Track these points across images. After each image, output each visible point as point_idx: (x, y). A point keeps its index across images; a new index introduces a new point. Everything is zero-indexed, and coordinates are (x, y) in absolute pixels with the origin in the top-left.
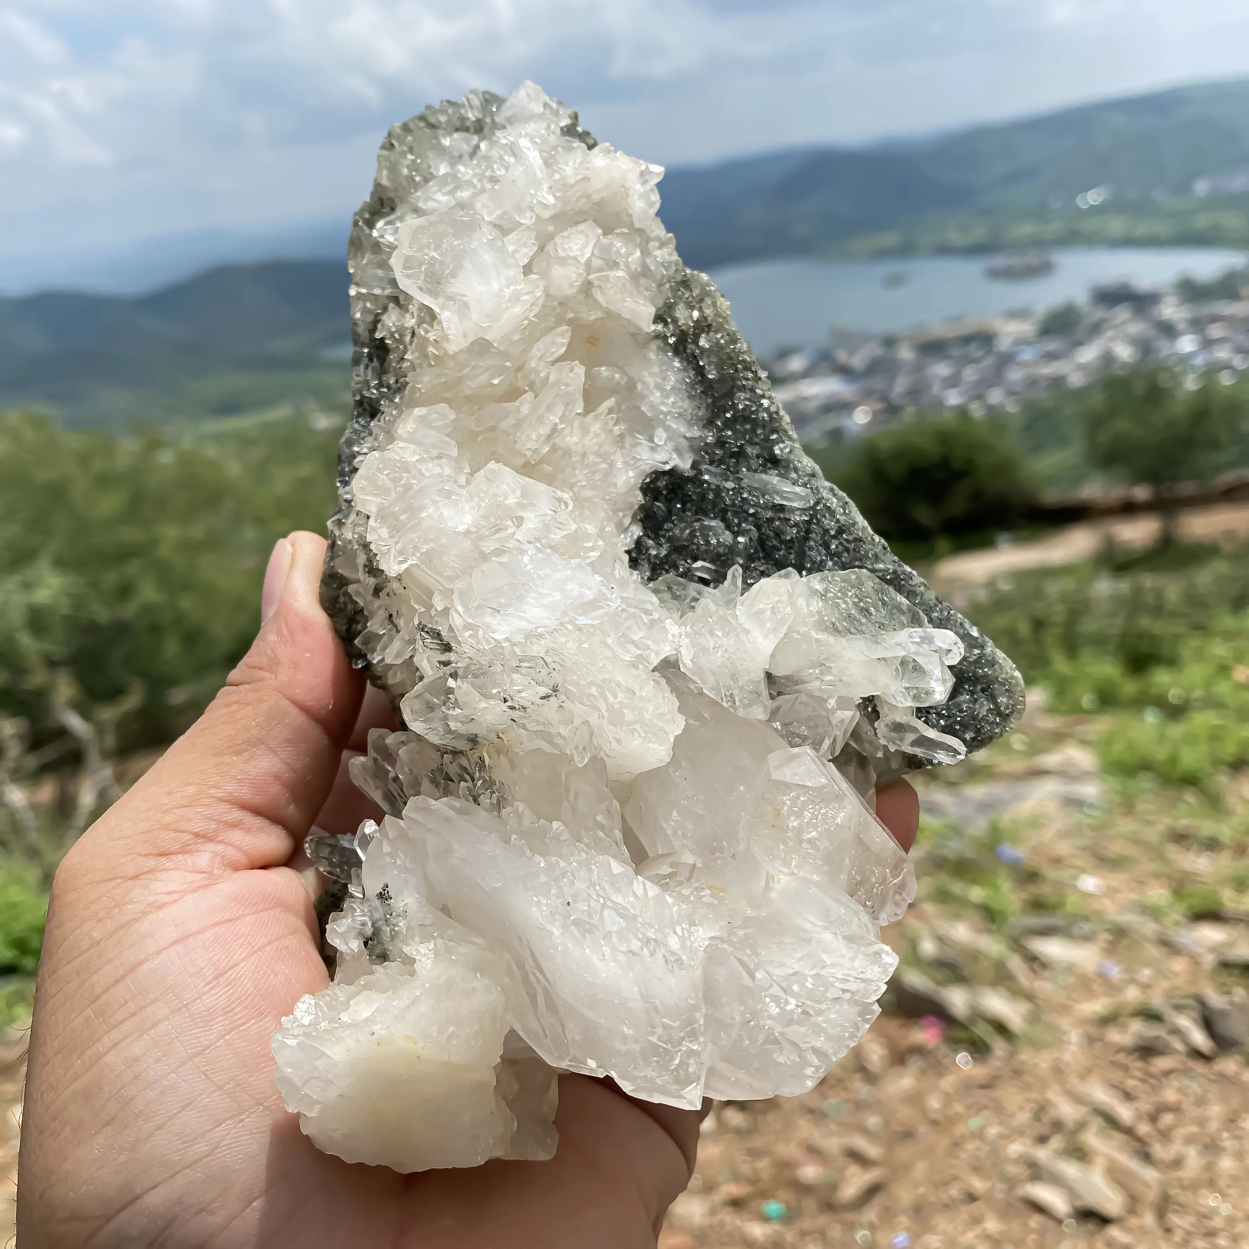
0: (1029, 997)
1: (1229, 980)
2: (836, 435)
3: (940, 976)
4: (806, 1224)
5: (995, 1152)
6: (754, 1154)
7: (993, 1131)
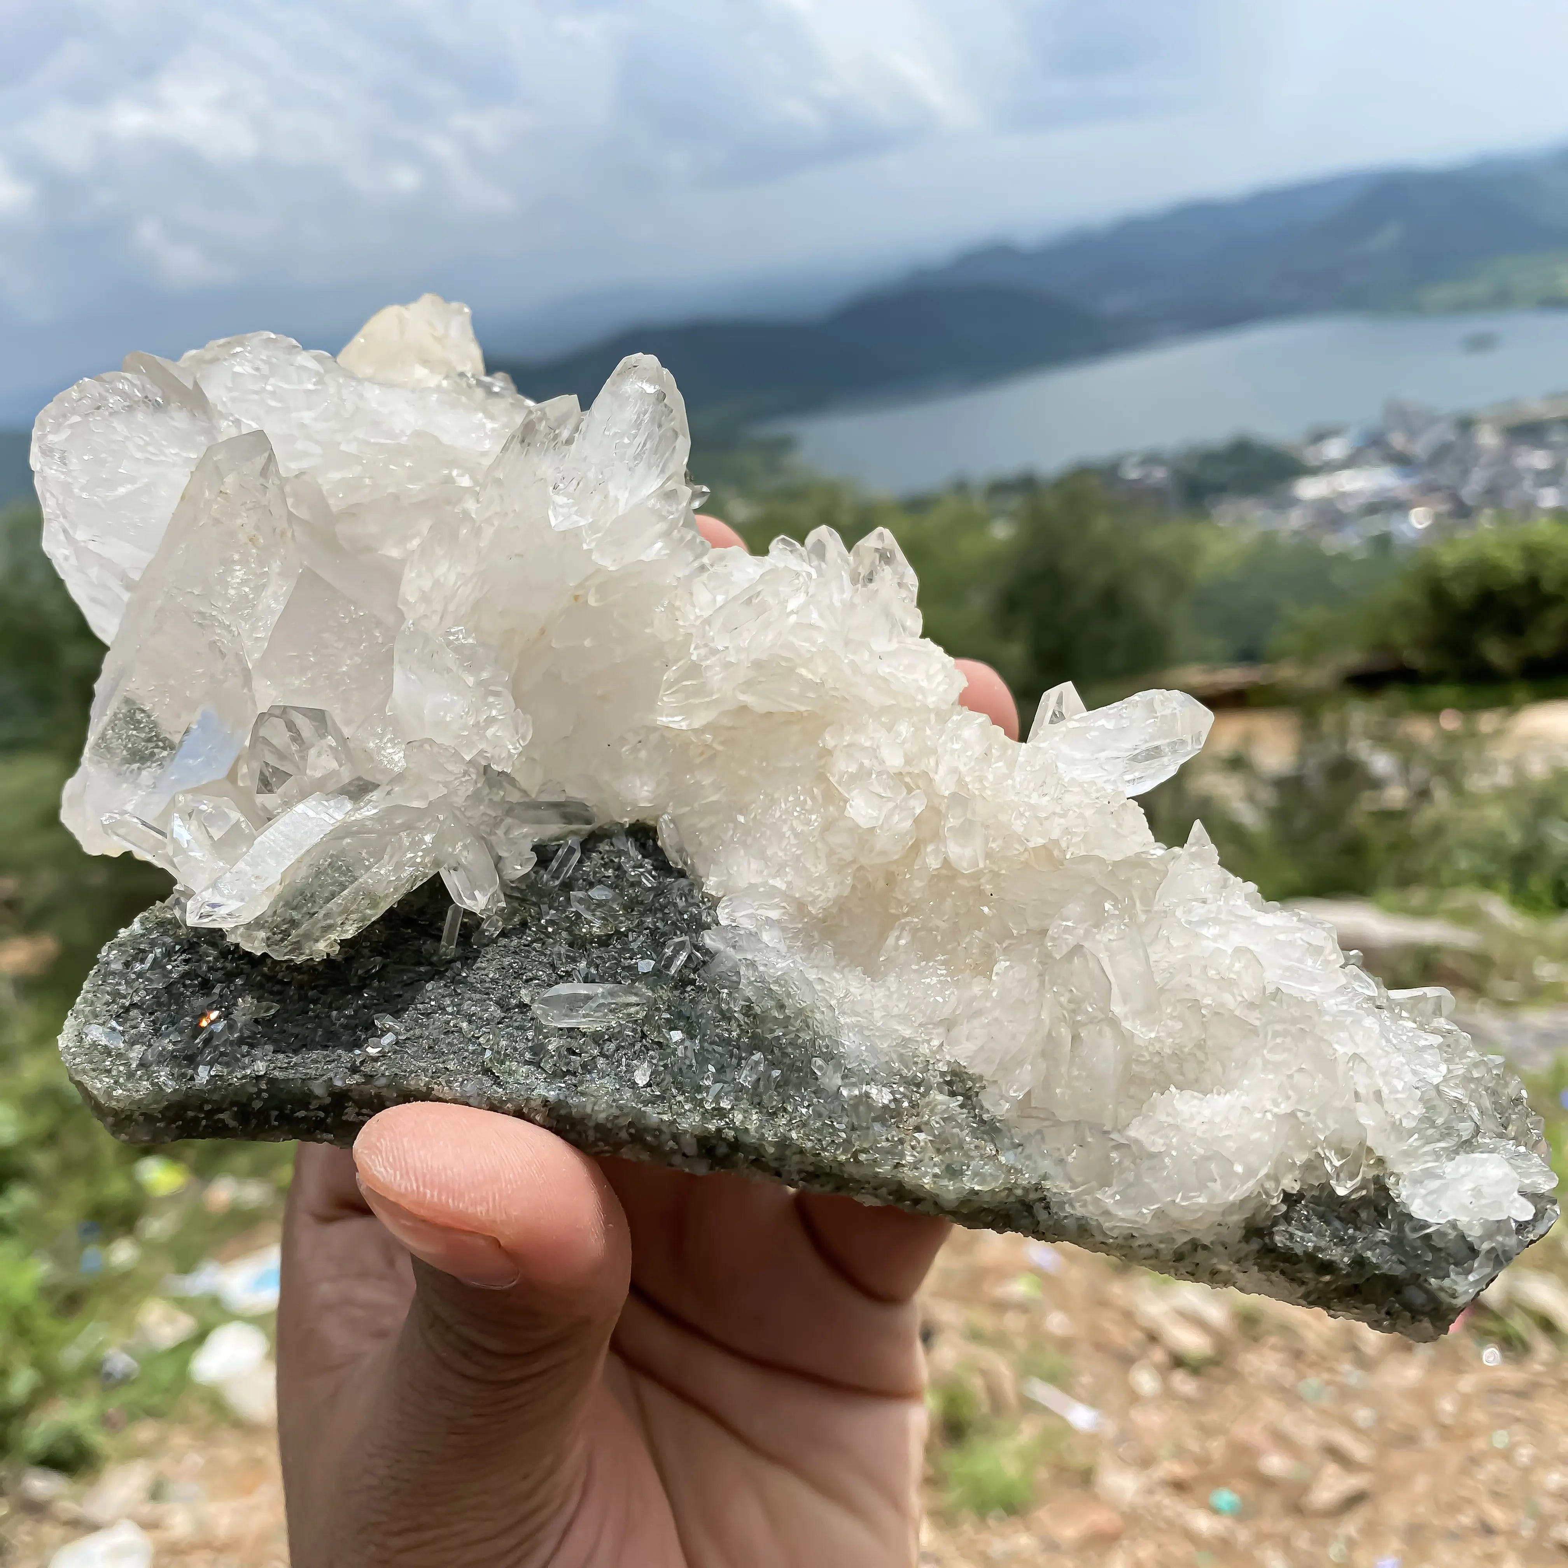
2: (1383, 542)
4: (1267, 1524)
5: (1527, 1480)
6: (1206, 1431)
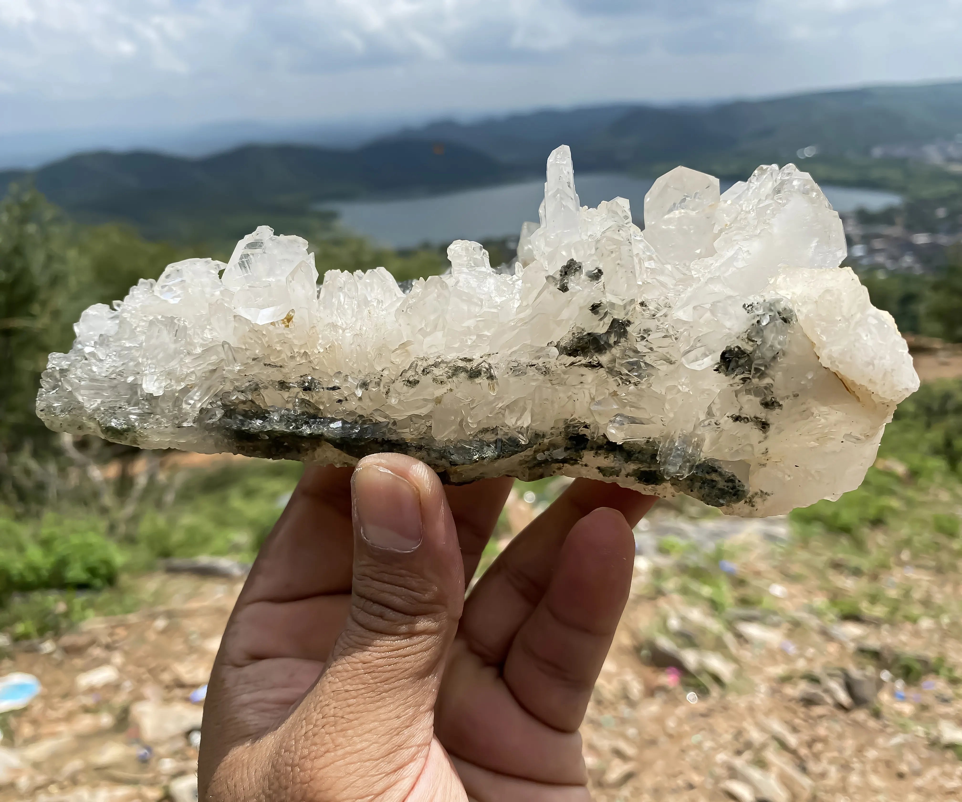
0: (735, 660)
1: (865, 661)
3: (680, 641)
5: (708, 758)
7: (708, 744)
